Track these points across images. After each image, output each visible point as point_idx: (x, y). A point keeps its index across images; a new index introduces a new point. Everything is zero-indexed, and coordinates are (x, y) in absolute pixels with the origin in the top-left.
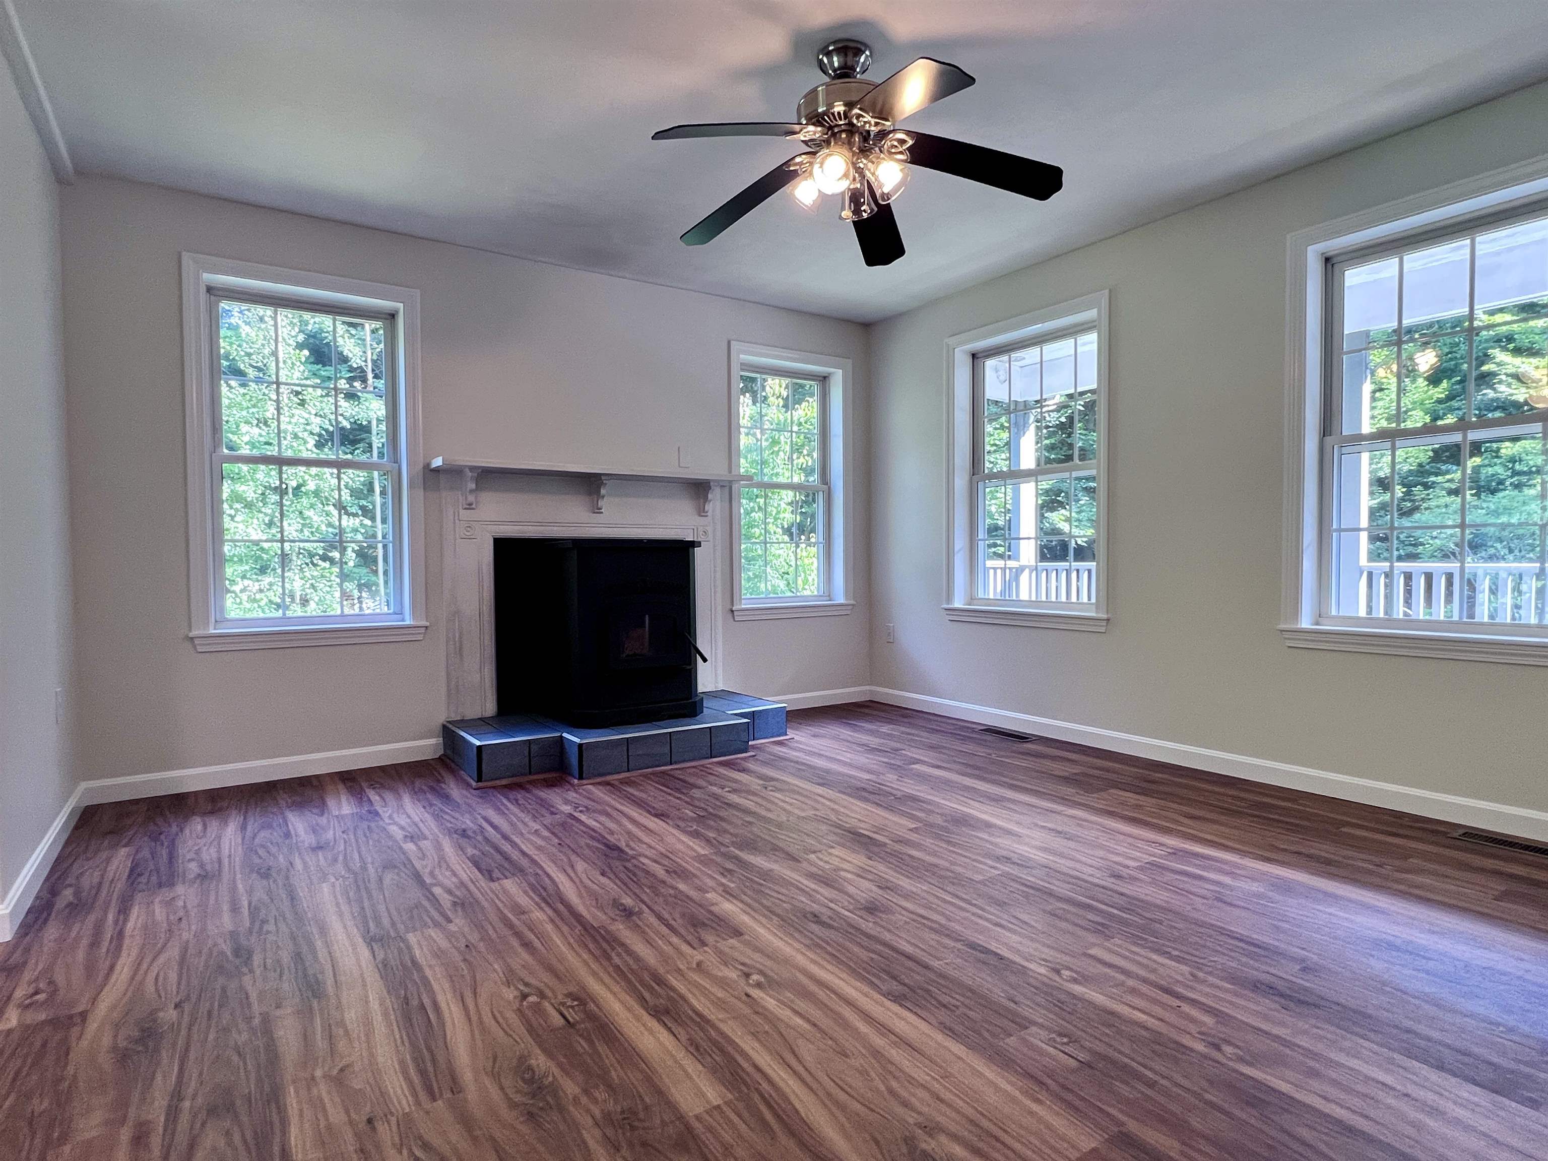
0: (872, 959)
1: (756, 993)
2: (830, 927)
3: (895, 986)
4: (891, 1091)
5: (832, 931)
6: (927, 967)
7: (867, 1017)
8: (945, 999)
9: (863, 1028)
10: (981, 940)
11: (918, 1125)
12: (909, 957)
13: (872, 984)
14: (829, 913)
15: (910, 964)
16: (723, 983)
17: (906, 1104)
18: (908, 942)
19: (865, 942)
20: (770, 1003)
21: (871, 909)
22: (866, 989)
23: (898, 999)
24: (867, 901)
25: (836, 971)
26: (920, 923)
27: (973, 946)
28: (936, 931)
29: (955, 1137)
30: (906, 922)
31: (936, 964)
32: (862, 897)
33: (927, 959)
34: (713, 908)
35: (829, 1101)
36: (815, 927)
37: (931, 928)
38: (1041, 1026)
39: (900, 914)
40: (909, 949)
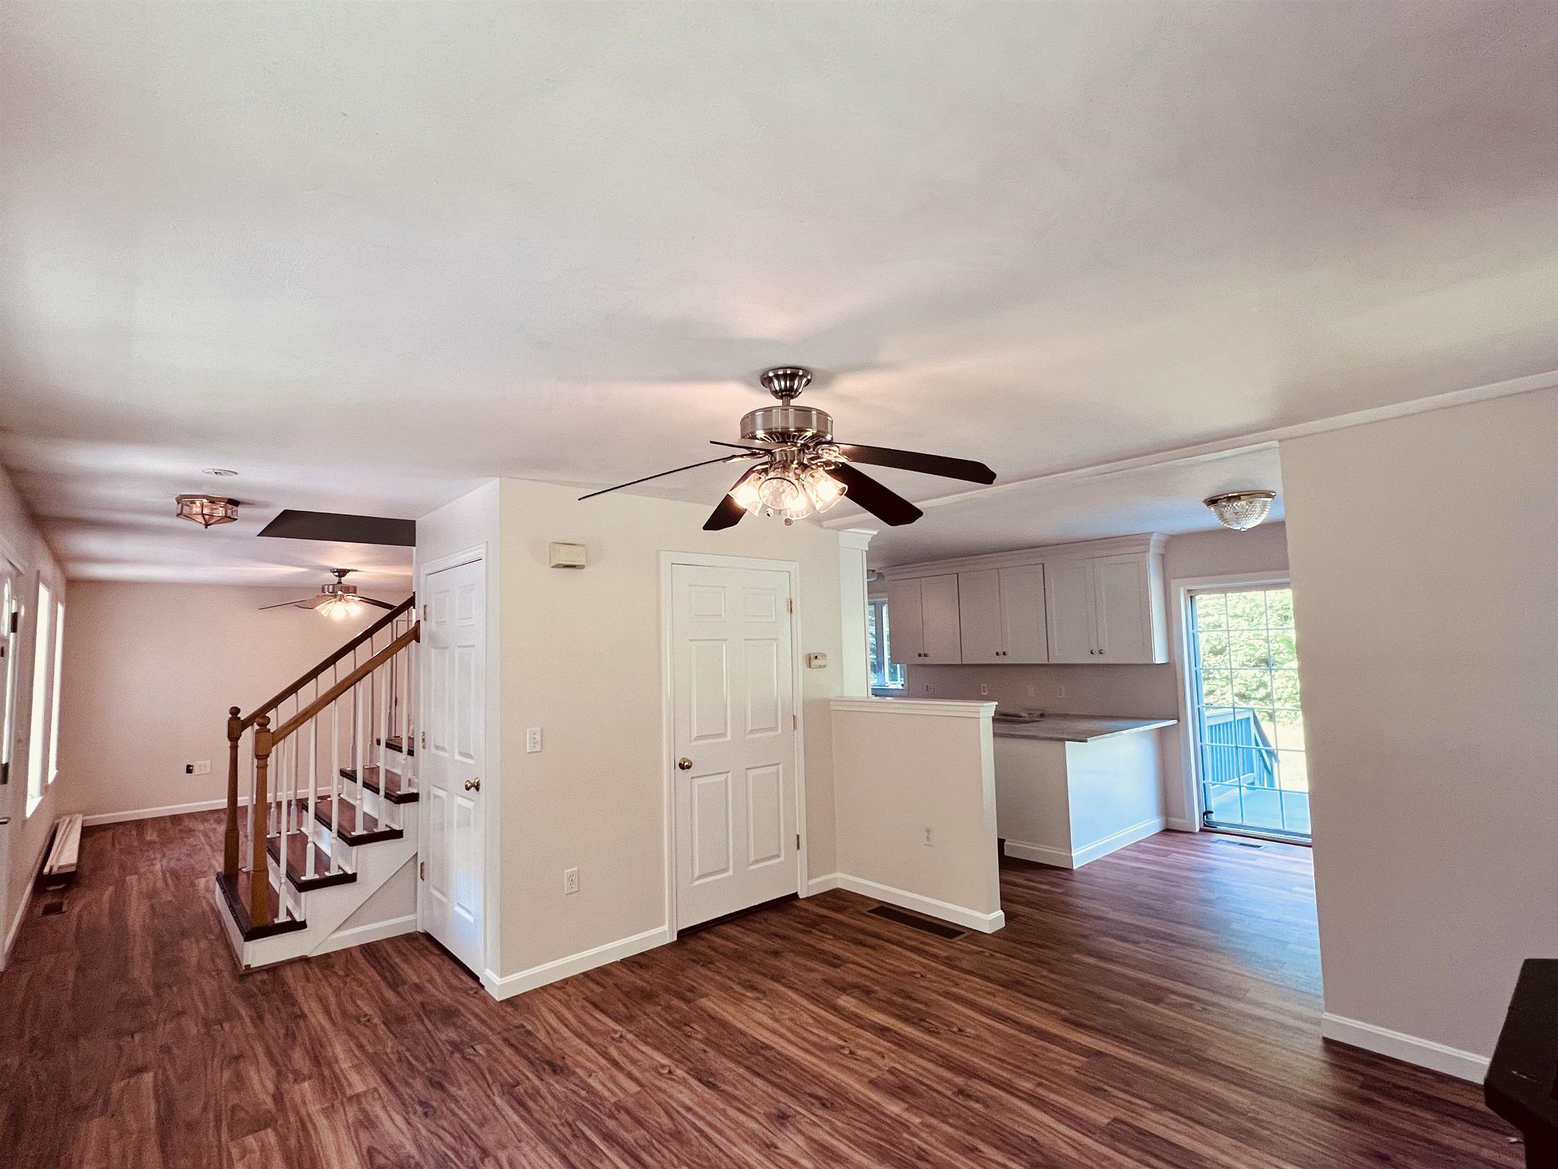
0: (780, 1070)
1: (841, 1043)
2: (811, 1095)
3: (768, 1053)
4: (771, 1008)
5: (808, 1091)
6: (748, 1068)
7: (782, 1036)
8: (741, 1049)
9: (783, 1031)
10: (708, 1093)
11: (762, 999)
12: (758, 1075)
13: (779, 1053)
14: (815, 1110)
15: (758, 1070)
16: (864, 1048)
17: (766, 1005)
18: (755, 1086)
19: (786, 1085)
20: (833, 1039)
21: (782, 1118)
22: (783, 1051)
23: (767, 1047)
24: (786, 1127)
25: (801, 1061)
26: (744, 1104)
27: (712, 1086)
28: (735, 1098)
29: (749, 997)
30: (755, 1104)
31: (741, 1071)
32: (791, 1133)
33: (748, 1075)
34: (906, 1105)
35: (796, 1003)
36: (821, 1093)
37: (739, 1100)
38: (696, 1039)
39: (759, 1113)
40: (758, 1082)
